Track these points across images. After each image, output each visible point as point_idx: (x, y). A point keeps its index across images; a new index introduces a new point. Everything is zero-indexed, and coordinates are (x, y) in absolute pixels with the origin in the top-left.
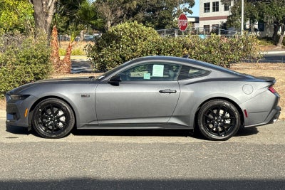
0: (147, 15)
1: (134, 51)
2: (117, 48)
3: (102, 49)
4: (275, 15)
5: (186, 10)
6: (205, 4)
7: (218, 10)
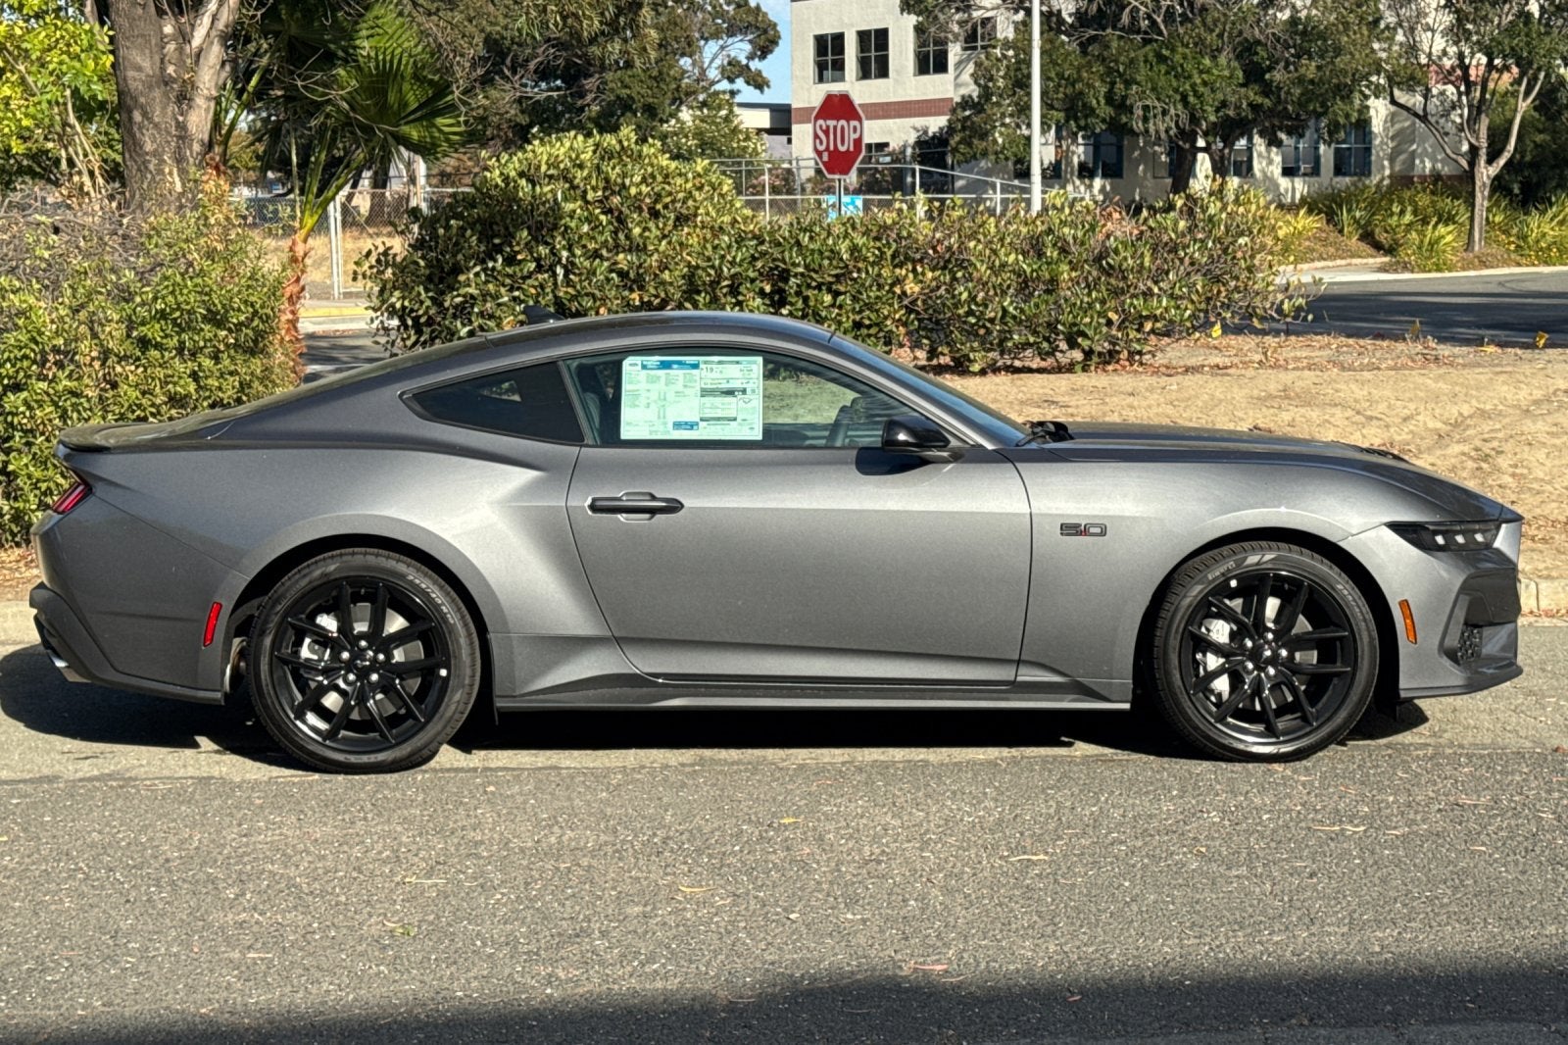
0: (540, 92)
1: (632, 280)
2: (539, 268)
3: (457, 270)
4: (1184, 99)
5: (734, 70)
6: (820, 41)
7: (883, 72)
